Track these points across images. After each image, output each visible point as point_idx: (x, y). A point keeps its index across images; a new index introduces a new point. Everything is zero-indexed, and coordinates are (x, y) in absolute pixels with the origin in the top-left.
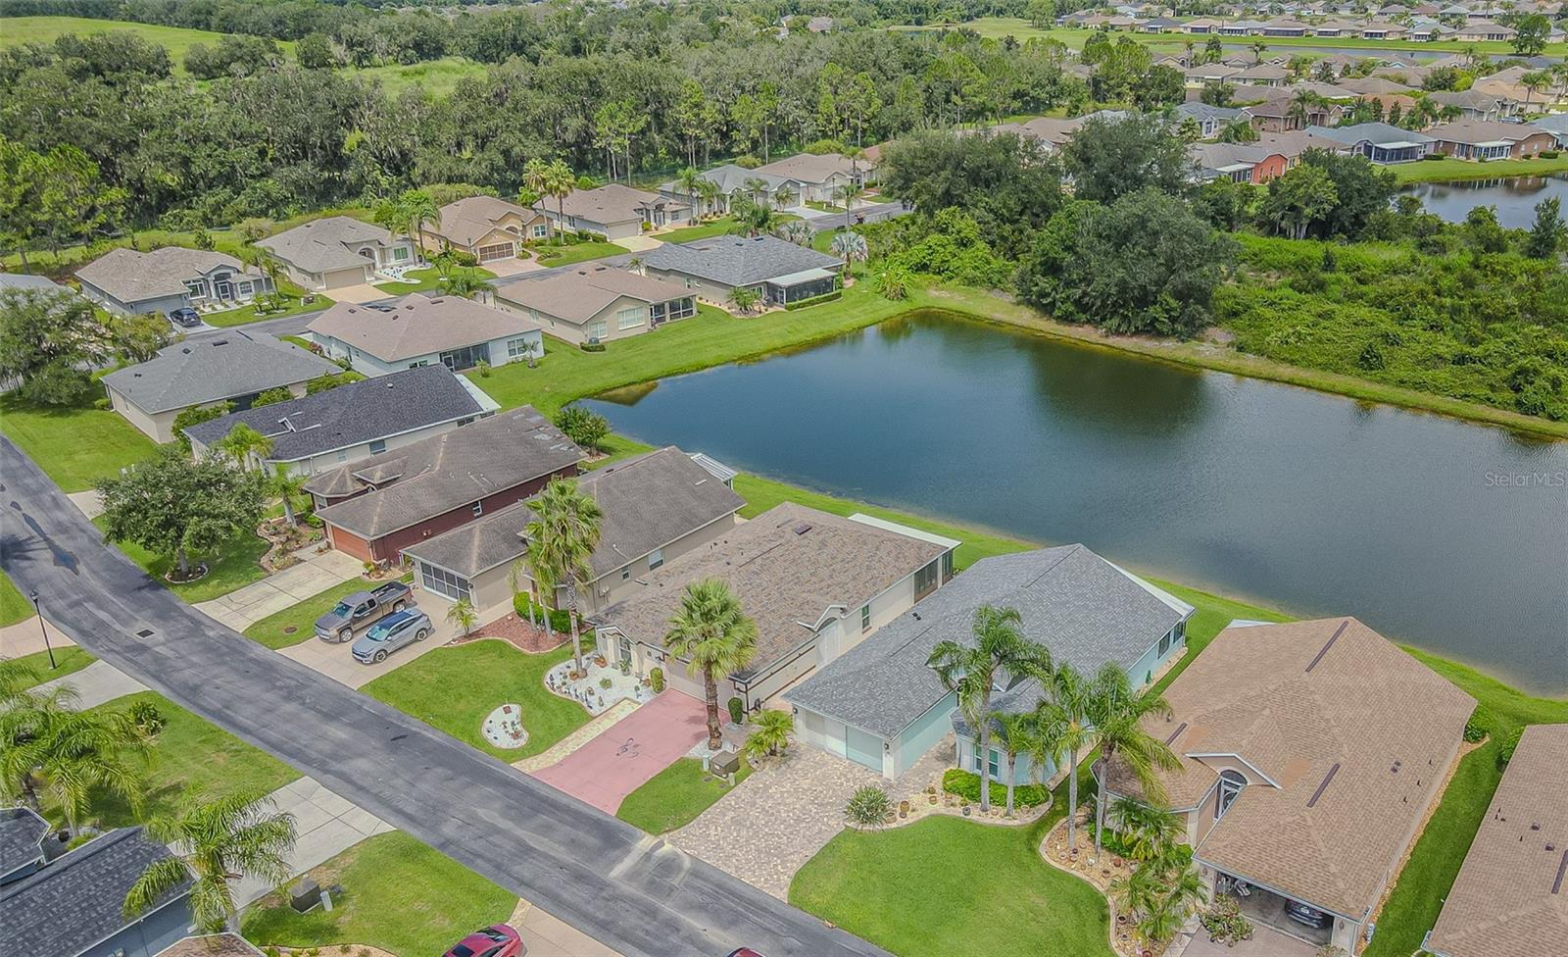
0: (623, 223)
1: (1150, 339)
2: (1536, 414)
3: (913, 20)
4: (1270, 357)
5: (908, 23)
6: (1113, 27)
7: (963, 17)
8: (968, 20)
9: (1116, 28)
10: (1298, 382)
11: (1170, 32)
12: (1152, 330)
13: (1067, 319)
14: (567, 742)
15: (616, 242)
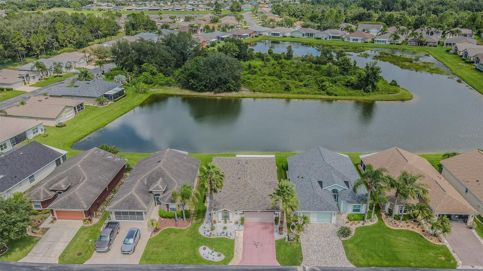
0: (17, 82)
1: (228, 93)
2: (332, 95)
3: (31, 9)
4: (263, 92)
5: (29, 10)
6: (102, 9)
7: (48, 8)
8: (49, 9)
9: (103, 10)
10: (275, 97)
11: (121, 11)
12: (229, 90)
13: (202, 91)
14: (237, 251)
15: (17, 89)
